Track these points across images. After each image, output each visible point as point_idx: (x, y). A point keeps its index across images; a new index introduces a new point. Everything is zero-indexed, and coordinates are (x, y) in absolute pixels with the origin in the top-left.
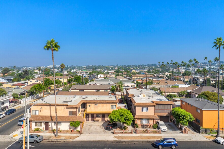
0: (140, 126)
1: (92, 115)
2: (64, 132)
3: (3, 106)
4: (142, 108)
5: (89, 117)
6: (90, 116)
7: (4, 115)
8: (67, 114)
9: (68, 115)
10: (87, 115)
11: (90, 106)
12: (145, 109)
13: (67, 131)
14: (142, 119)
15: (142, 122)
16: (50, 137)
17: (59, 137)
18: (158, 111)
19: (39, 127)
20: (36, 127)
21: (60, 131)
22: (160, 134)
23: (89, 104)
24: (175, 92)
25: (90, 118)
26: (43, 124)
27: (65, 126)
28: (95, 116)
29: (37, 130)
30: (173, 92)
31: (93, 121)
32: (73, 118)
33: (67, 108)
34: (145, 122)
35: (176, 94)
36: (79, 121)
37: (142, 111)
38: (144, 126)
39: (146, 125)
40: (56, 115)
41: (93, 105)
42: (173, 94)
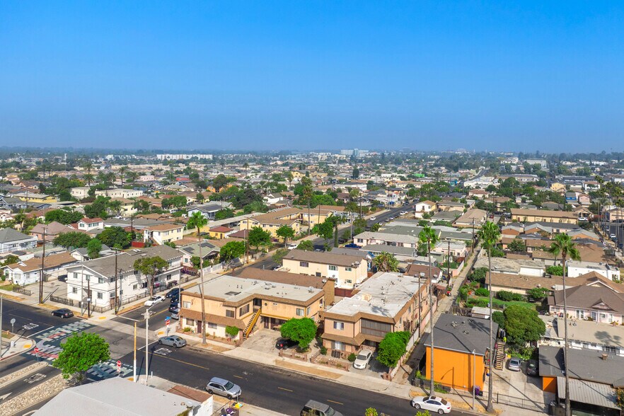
0: (329, 352)
1: (273, 320)
2: (219, 340)
3: (170, 281)
4: (335, 324)
5: (268, 322)
6: (270, 320)
7: (163, 297)
8: (224, 314)
9: (225, 316)
10: (265, 319)
11: (266, 304)
12: (339, 325)
13: (223, 339)
14: (333, 341)
15: (333, 346)
16: (197, 343)
17: (207, 345)
18: (368, 331)
19: (191, 326)
20: (187, 326)
21: (215, 337)
22: (346, 372)
23: (266, 302)
24: (520, 289)
25: (270, 324)
26: (195, 323)
27: (220, 332)
28: (277, 321)
29: (187, 330)
30: (517, 288)
31: (274, 329)
32: (230, 322)
33: (224, 306)
34: (338, 347)
35: (523, 292)
36: (237, 326)
37: (335, 327)
38: (336, 354)
39: (339, 352)
40: (203, 310)
41: (270, 304)
42: (514, 291)
